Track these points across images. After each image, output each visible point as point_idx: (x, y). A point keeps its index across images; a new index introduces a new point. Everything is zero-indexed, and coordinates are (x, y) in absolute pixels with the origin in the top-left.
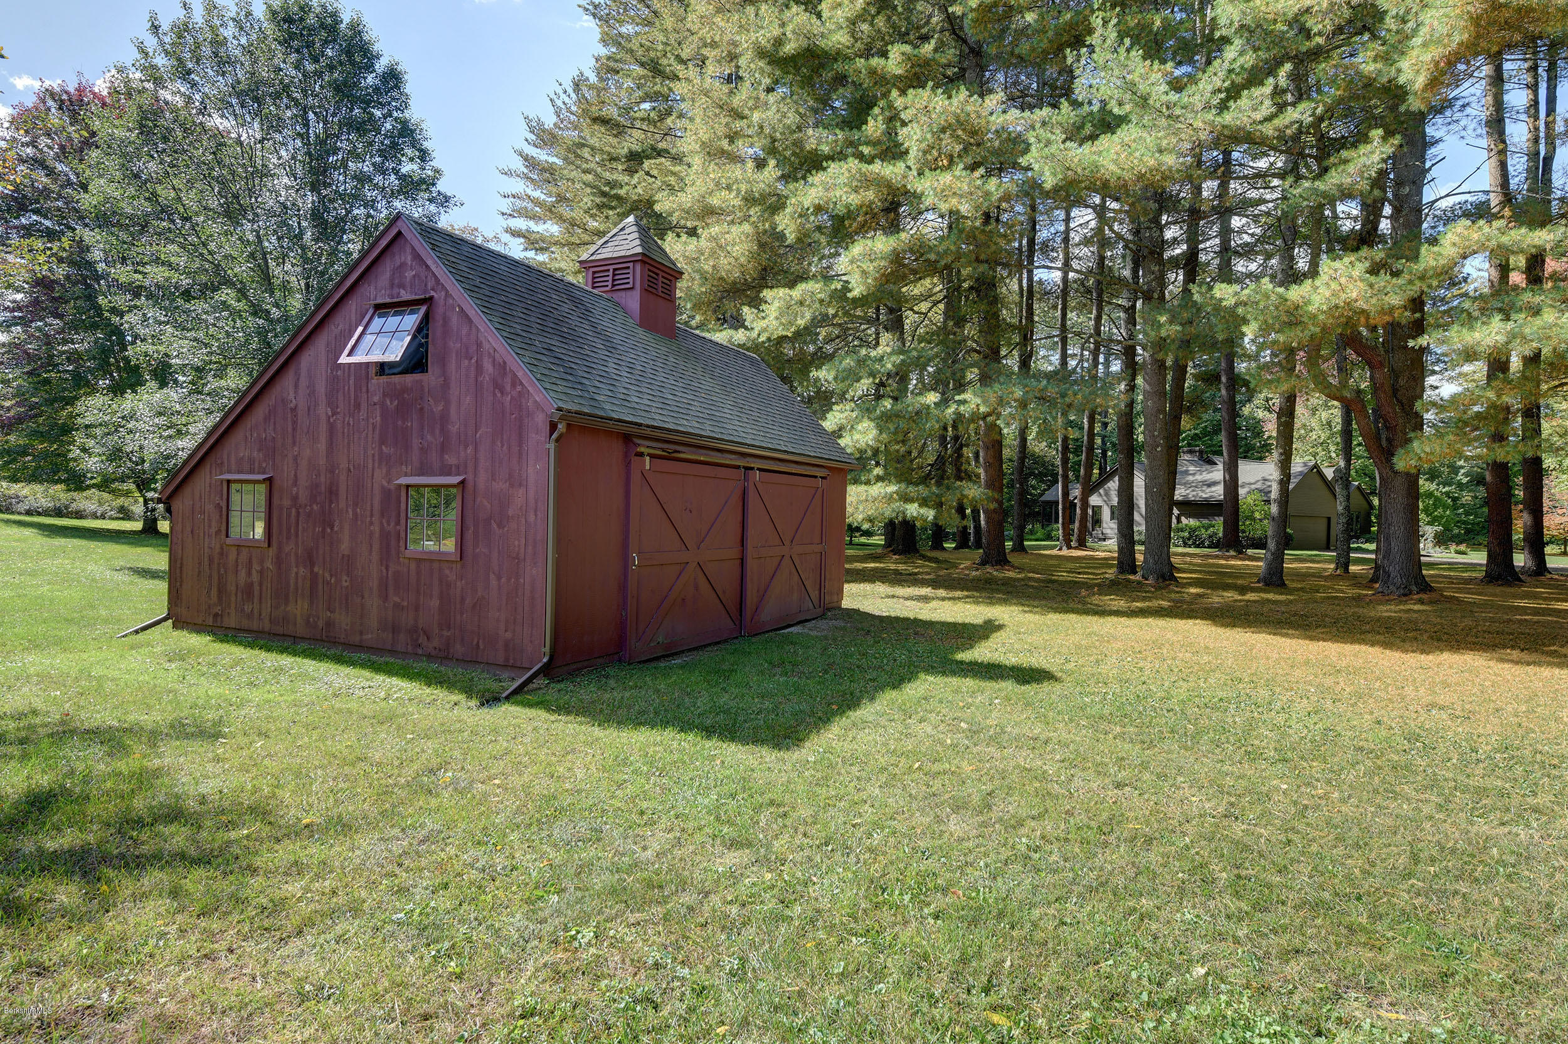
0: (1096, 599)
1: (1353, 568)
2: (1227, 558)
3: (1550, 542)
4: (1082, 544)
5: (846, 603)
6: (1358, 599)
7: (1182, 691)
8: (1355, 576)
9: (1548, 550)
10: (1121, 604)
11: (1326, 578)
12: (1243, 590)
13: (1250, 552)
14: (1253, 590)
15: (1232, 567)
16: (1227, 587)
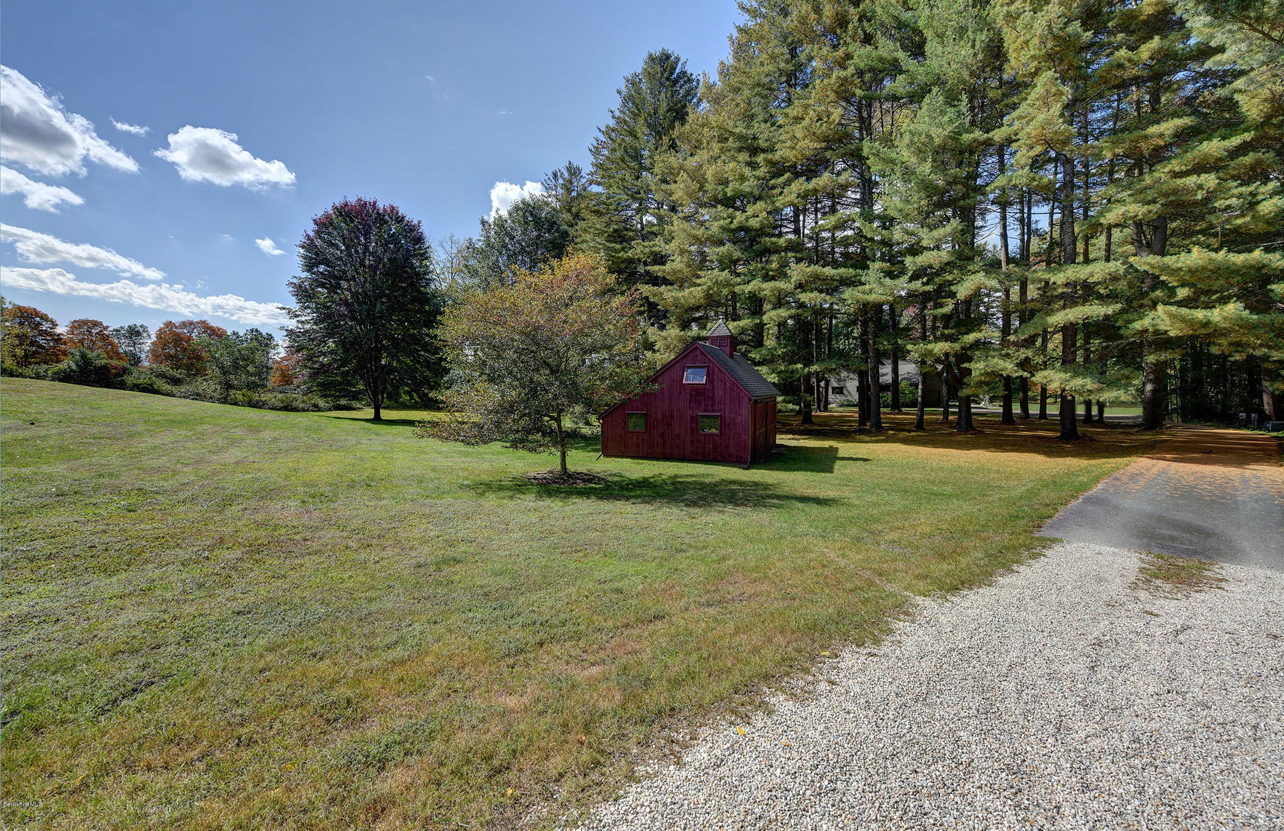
0: (858, 437)
1: (950, 417)
2: (894, 414)
3: (1050, 396)
4: (826, 409)
5: (778, 442)
6: (950, 434)
7: (905, 461)
8: (951, 422)
9: (1048, 401)
10: (867, 438)
11: (939, 424)
12: (909, 431)
13: (904, 409)
14: (913, 431)
15: (898, 419)
16: (903, 430)
